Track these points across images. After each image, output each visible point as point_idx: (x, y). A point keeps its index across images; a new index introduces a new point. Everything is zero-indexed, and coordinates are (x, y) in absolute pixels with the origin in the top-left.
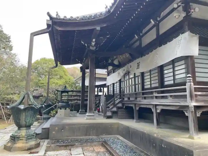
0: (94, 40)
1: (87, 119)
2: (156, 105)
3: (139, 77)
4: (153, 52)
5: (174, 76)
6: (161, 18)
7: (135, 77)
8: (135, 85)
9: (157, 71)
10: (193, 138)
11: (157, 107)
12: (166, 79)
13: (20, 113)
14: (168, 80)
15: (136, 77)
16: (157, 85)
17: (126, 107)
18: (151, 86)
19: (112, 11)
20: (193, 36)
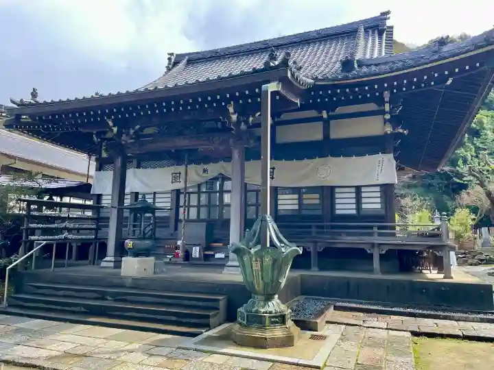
2: (379, 244)
5: (359, 203)
11: (381, 247)
12: (337, 206)
14: (346, 208)
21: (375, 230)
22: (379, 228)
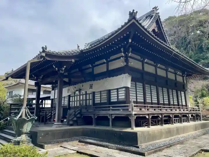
0: (65, 67)
1: (56, 127)
2: (112, 114)
3: (90, 95)
4: (104, 79)
5: (118, 96)
6: (110, 60)
7: (86, 94)
8: (86, 100)
9: (106, 92)
10: (133, 129)
11: (112, 115)
12: (112, 98)
13: (23, 123)
14: (114, 99)
15: (88, 94)
16: (106, 101)
17: (84, 117)
18: (101, 101)
19: (84, 51)
20: (129, 77)
21: (111, 108)
22: (113, 107)
